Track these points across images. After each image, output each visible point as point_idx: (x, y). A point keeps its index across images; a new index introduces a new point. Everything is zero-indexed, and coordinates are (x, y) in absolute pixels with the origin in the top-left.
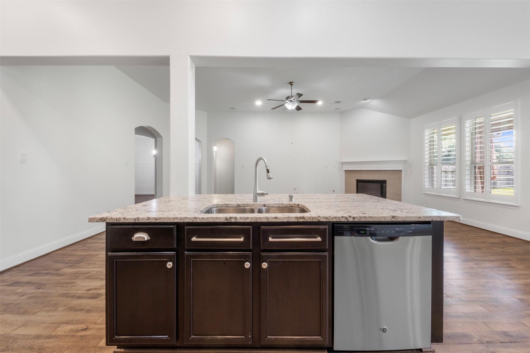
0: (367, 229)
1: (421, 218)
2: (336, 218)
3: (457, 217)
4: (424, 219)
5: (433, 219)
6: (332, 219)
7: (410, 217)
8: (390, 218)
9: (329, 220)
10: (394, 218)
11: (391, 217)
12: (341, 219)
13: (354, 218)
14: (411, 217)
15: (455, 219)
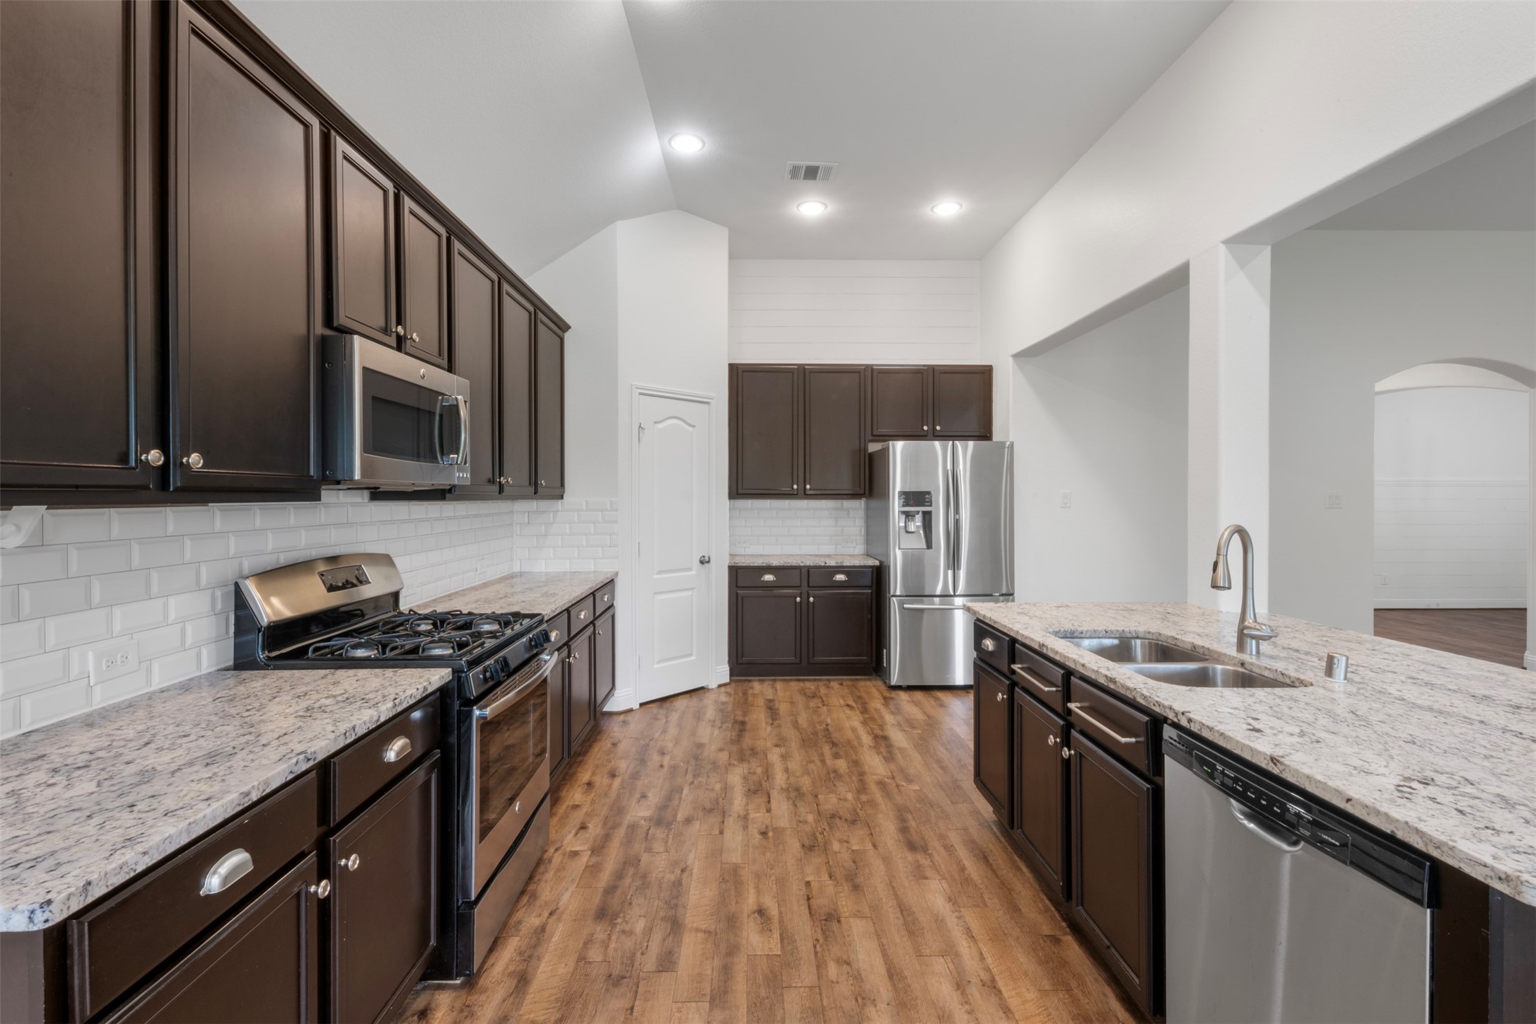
0: (1218, 767)
1: (1353, 805)
2: (1159, 705)
3: (1503, 876)
4: (1364, 812)
5: (1395, 831)
6: (1154, 705)
7: (1319, 781)
8: (1265, 759)
9: (1149, 706)
10: (1275, 764)
11: (1269, 758)
12: (1168, 711)
13: (1190, 720)
14: (1322, 783)
15: (1491, 878)
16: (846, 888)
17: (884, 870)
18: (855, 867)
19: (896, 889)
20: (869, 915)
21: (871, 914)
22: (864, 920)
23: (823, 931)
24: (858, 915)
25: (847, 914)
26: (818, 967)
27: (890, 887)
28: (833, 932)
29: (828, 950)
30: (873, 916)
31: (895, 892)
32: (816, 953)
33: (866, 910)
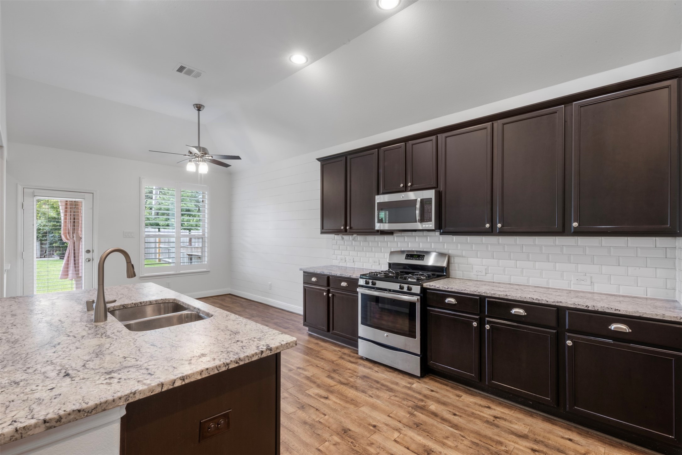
16: (309, 421)
17: (302, 438)
18: (315, 432)
19: (288, 431)
20: (290, 415)
21: (289, 416)
22: (290, 412)
23: (300, 403)
24: (294, 413)
25: (298, 411)
26: (291, 394)
27: (292, 431)
28: (297, 404)
29: (292, 399)
30: (288, 416)
31: (288, 430)
32: (295, 396)
33: (293, 416)
